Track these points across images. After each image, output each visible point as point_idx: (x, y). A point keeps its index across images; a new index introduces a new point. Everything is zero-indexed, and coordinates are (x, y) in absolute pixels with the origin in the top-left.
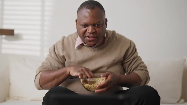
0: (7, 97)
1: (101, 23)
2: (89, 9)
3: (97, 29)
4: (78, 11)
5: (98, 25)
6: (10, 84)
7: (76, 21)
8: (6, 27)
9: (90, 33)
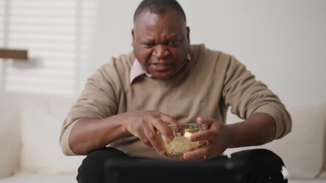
0: (15, 168)
1: (180, 38)
2: (155, 13)
3: (173, 50)
4: (135, 16)
5: (173, 43)
6: (20, 145)
7: (133, 33)
8: (14, 45)
9: (159, 59)
